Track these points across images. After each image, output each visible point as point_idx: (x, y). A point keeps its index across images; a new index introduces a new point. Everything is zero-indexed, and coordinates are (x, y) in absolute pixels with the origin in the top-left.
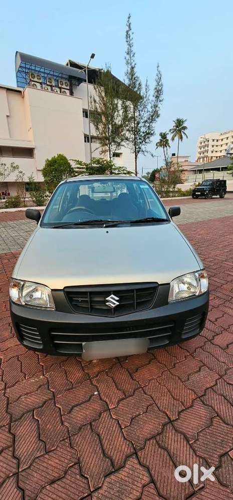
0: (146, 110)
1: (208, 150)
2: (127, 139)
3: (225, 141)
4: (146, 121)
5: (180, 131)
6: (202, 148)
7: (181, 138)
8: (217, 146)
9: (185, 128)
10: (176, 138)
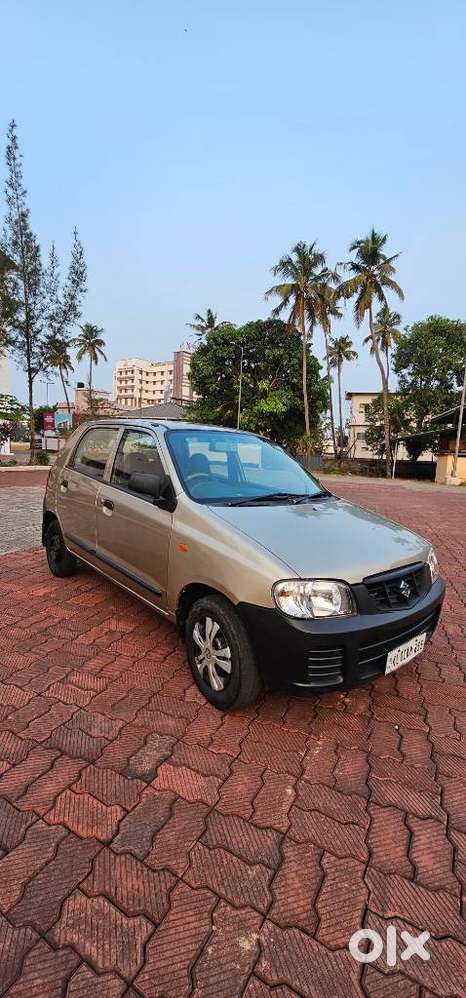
0: (54, 298)
1: (133, 387)
2: (12, 342)
3: (159, 377)
4: (52, 318)
5: (92, 346)
6: (123, 383)
7: (95, 358)
8: (147, 382)
9: (101, 343)
10: (87, 357)
